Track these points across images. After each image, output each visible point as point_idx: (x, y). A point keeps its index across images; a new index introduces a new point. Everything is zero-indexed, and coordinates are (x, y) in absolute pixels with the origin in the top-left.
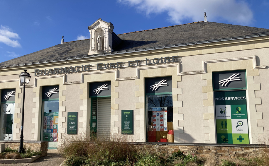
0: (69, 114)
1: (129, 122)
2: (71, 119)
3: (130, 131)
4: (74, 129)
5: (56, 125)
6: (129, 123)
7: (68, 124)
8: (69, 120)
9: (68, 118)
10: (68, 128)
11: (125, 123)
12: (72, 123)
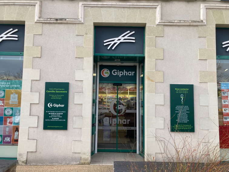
0: (49, 86)
1: (187, 108)
2: (53, 97)
3: (190, 127)
4: (60, 118)
5: (12, 109)
6: (187, 111)
7: (46, 108)
8: (48, 99)
9: (46, 94)
10: (46, 116)
11: (178, 110)
12: (57, 106)
